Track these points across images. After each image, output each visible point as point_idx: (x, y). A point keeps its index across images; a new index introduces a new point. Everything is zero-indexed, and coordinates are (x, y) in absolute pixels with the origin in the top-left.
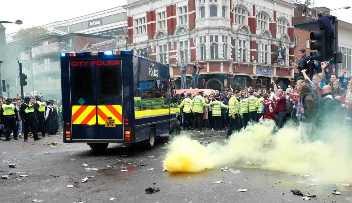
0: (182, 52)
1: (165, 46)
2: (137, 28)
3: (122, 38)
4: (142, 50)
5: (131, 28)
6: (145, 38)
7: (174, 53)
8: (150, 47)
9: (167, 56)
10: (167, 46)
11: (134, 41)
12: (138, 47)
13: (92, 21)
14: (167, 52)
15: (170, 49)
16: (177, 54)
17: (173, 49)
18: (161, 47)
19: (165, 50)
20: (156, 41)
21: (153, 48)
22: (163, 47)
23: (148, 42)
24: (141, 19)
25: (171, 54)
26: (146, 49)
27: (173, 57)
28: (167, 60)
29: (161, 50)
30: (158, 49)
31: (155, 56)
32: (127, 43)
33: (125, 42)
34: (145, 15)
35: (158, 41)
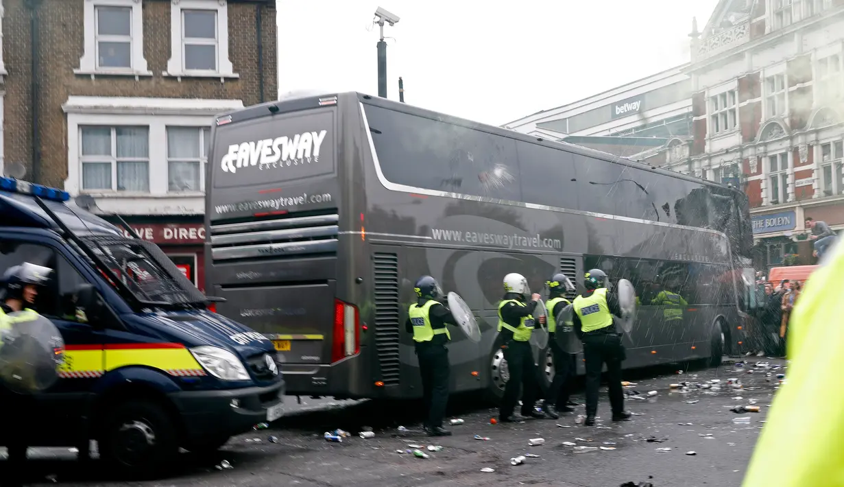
0: (827, 170)
1: (784, 156)
2: (715, 117)
3: (679, 142)
4: (727, 170)
5: (701, 117)
6: (736, 140)
7: (809, 173)
8: (746, 162)
9: (789, 180)
10: (790, 155)
11: (707, 148)
12: (716, 163)
13: (621, 103)
14: (789, 171)
15: (796, 164)
16: (814, 176)
17: (804, 164)
18: (773, 158)
19: (785, 166)
20: (760, 145)
21: (753, 162)
22: (779, 160)
23: (741, 149)
24: (723, 96)
25: (798, 175)
26: (735, 166)
27: (803, 182)
28: (789, 190)
29: (773, 168)
30: (766, 164)
31: (760, 181)
32: (690, 155)
33: (686, 152)
34: (734, 85)
35: (765, 145)
